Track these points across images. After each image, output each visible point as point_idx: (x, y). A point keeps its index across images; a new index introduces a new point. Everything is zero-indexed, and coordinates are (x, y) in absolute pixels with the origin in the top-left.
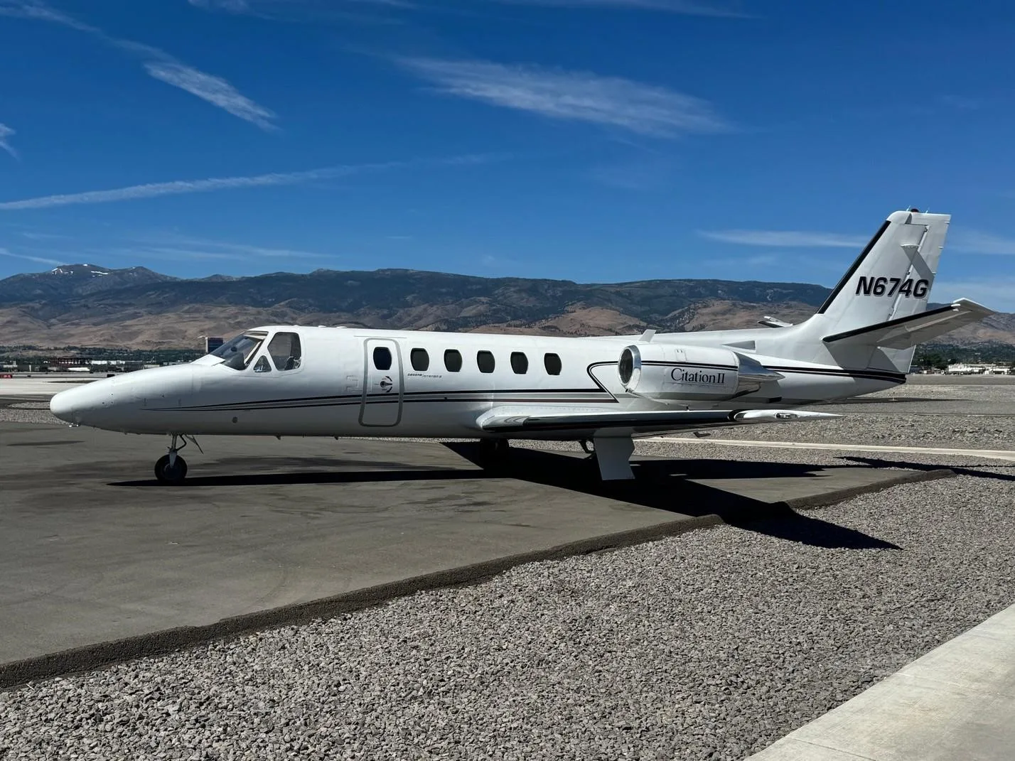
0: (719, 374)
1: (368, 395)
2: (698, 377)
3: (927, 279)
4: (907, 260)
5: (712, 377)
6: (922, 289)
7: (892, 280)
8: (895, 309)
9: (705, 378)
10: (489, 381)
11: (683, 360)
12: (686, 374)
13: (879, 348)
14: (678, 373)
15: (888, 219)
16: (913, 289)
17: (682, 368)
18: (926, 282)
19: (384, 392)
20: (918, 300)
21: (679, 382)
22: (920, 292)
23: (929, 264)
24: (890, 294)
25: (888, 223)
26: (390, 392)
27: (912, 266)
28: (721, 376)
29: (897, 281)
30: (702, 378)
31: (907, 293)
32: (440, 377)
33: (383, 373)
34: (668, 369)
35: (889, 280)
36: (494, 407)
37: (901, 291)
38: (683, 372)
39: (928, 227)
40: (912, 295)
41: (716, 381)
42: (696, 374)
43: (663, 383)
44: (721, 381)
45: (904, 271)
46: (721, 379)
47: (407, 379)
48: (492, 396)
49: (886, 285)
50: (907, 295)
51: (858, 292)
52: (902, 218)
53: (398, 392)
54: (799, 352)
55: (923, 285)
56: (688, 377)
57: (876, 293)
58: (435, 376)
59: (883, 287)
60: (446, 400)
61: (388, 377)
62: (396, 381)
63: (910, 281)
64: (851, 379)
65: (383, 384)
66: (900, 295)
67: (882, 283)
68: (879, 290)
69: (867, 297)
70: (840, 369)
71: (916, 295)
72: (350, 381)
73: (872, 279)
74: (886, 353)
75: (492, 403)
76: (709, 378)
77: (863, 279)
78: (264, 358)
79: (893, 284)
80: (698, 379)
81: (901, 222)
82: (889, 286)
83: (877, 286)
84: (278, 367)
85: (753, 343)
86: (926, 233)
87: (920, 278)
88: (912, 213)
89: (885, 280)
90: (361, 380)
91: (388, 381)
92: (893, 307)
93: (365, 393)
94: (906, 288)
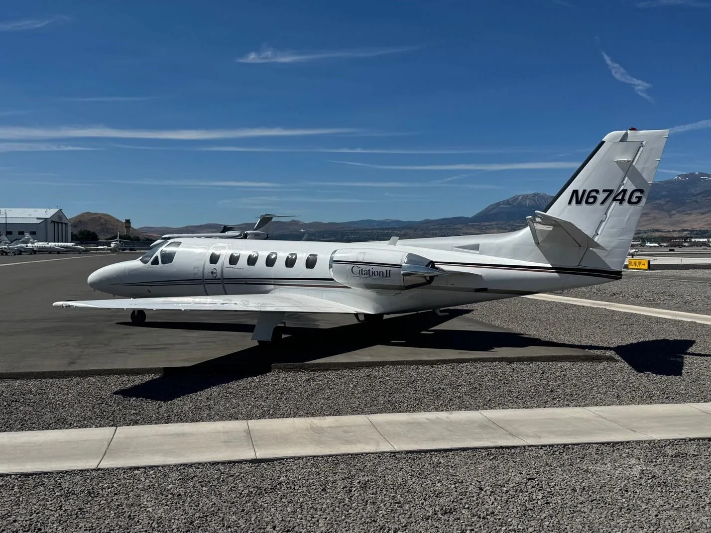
0: (387, 271)
1: (205, 279)
2: (371, 272)
3: (644, 189)
4: (622, 173)
5: (381, 273)
6: (636, 197)
7: (604, 191)
8: (608, 215)
9: (376, 273)
10: (272, 272)
11: (361, 260)
12: (362, 270)
13: (591, 249)
14: (356, 269)
15: (603, 140)
16: (627, 198)
17: (359, 266)
18: (642, 191)
19: (213, 278)
20: (632, 207)
21: (358, 275)
22: (634, 200)
23: (645, 176)
24: (602, 203)
25: (604, 142)
26: (217, 278)
27: (627, 178)
28: (388, 272)
29: (611, 191)
30: (373, 273)
31: (621, 201)
32: (243, 269)
33: (213, 266)
34: (349, 266)
35: (601, 191)
36: (274, 289)
37: (614, 199)
38: (360, 269)
39: (644, 143)
40: (626, 203)
41: (385, 275)
42: (369, 270)
43: (348, 276)
44: (388, 276)
45: (618, 182)
46: (388, 274)
47: (225, 270)
48: (272, 282)
49: (597, 196)
50: (621, 203)
51: (570, 203)
52: (615, 137)
53: (220, 277)
54: (515, 251)
55: (638, 194)
56: (363, 273)
57: (587, 202)
58: (240, 269)
59: (595, 198)
60: (246, 284)
61: (215, 269)
62: (219, 271)
63: (625, 191)
64: (556, 275)
65: (212, 273)
66: (614, 203)
67: (594, 194)
68: (591, 200)
69: (579, 206)
70: (549, 266)
71: (630, 202)
72: (195, 271)
73: (584, 191)
74: (598, 254)
75: (273, 286)
76: (379, 273)
77: (575, 192)
78: (157, 257)
79: (606, 194)
80: (371, 274)
81: (614, 141)
82: (601, 197)
83: (588, 197)
84: (163, 262)
85: (478, 245)
86: (641, 149)
87: (634, 188)
88: (629, 132)
89: (597, 191)
90: (201, 270)
91: (215, 271)
92: (606, 214)
93: (203, 278)
94: (620, 197)
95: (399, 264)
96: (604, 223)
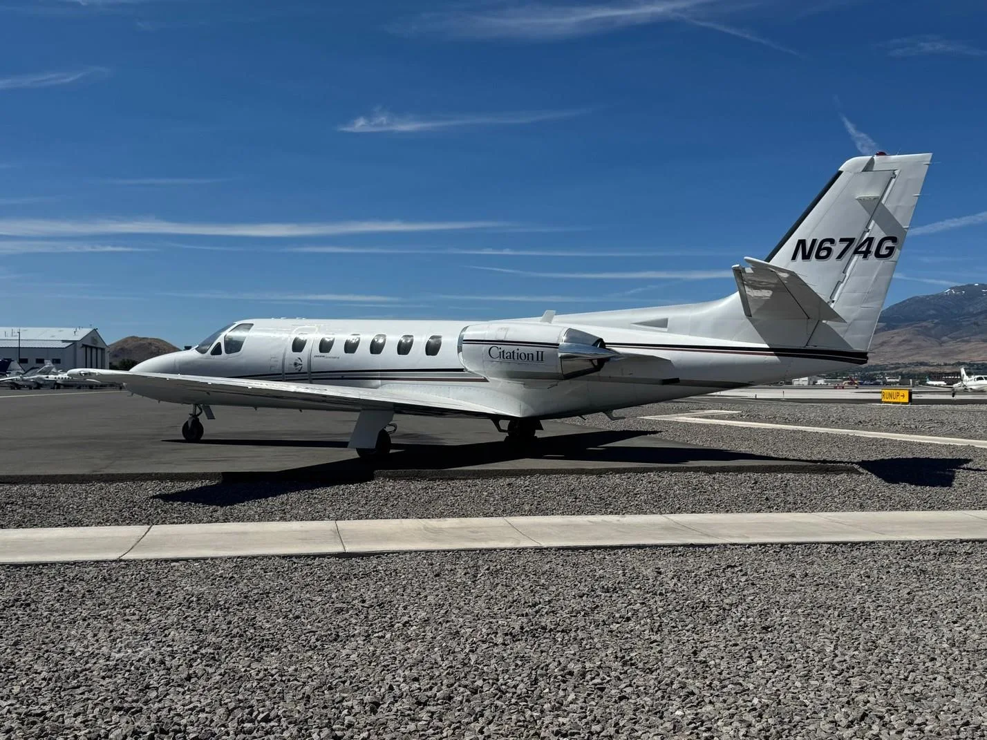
0: (538, 352)
1: (286, 374)
2: (516, 355)
3: (898, 237)
4: (866, 215)
5: (530, 356)
6: (887, 248)
7: (842, 240)
8: (848, 274)
9: (523, 355)
10: (378, 361)
11: (502, 338)
12: (503, 351)
13: (824, 321)
14: (495, 351)
15: (840, 169)
16: (873, 249)
17: (499, 346)
18: (894, 240)
19: (297, 371)
20: (881, 262)
21: (497, 360)
22: (884, 252)
23: (898, 217)
24: (839, 257)
25: (840, 173)
26: (302, 371)
27: (873, 222)
28: (540, 353)
29: (851, 241)
30: (519, 356)
31: (866, 254)
32: (338, 358)
33: (297, 354)
34: (486, 347)
35: (837, 240)
36: (382, 385)
37: (856, 252)
38: (499, 350)
39: (897, 173)
41: (535, 358)
42: (513, 352)
43: (483, 361)
44: (540, 359)
45: (861, 228)
46: (540, 357)
47: (314, 360)
48: (379, 375)
49: (832, 247)
50: (865, 257)
51: (794, 258)
52: (857, 165)
53: (306, 371)
54: (718, 327)
55: (889, 244)
56: (505, 356)
57: (818, 257)
58: (335, 358)
59: (829, 250)
60: (343, 378)
61: (299, 359)
62: (305, 362)
63: (870, 240)
64: (775, 358)
65: (296, 364)
66: (856, 257)
67: (827, 245)
68: (824, 253)
69: (806, 263)
70: (766, 346)
71: (878, 255)
72: (272, 362)
73: (814, 241)
74: (834, 329)
75: (380, 381)
76: (527, 356)
77: (802, 243)
78: (219, 345)
79: (844, 245)
80: (516, 357)
81: (856, 171)
82: (838, 248)
83: (820, 249)
84: (227, 352)
85: (665, 321)
86: (893, 180)
87: (883, 235)
88: (876, 157)
89: (832, 241)
90: (281, 361)
91: (299, 362)
92: (844, 272)
93: (283, 371)
94: (864, 249)
95: (555, 342)
96: (842, 285)
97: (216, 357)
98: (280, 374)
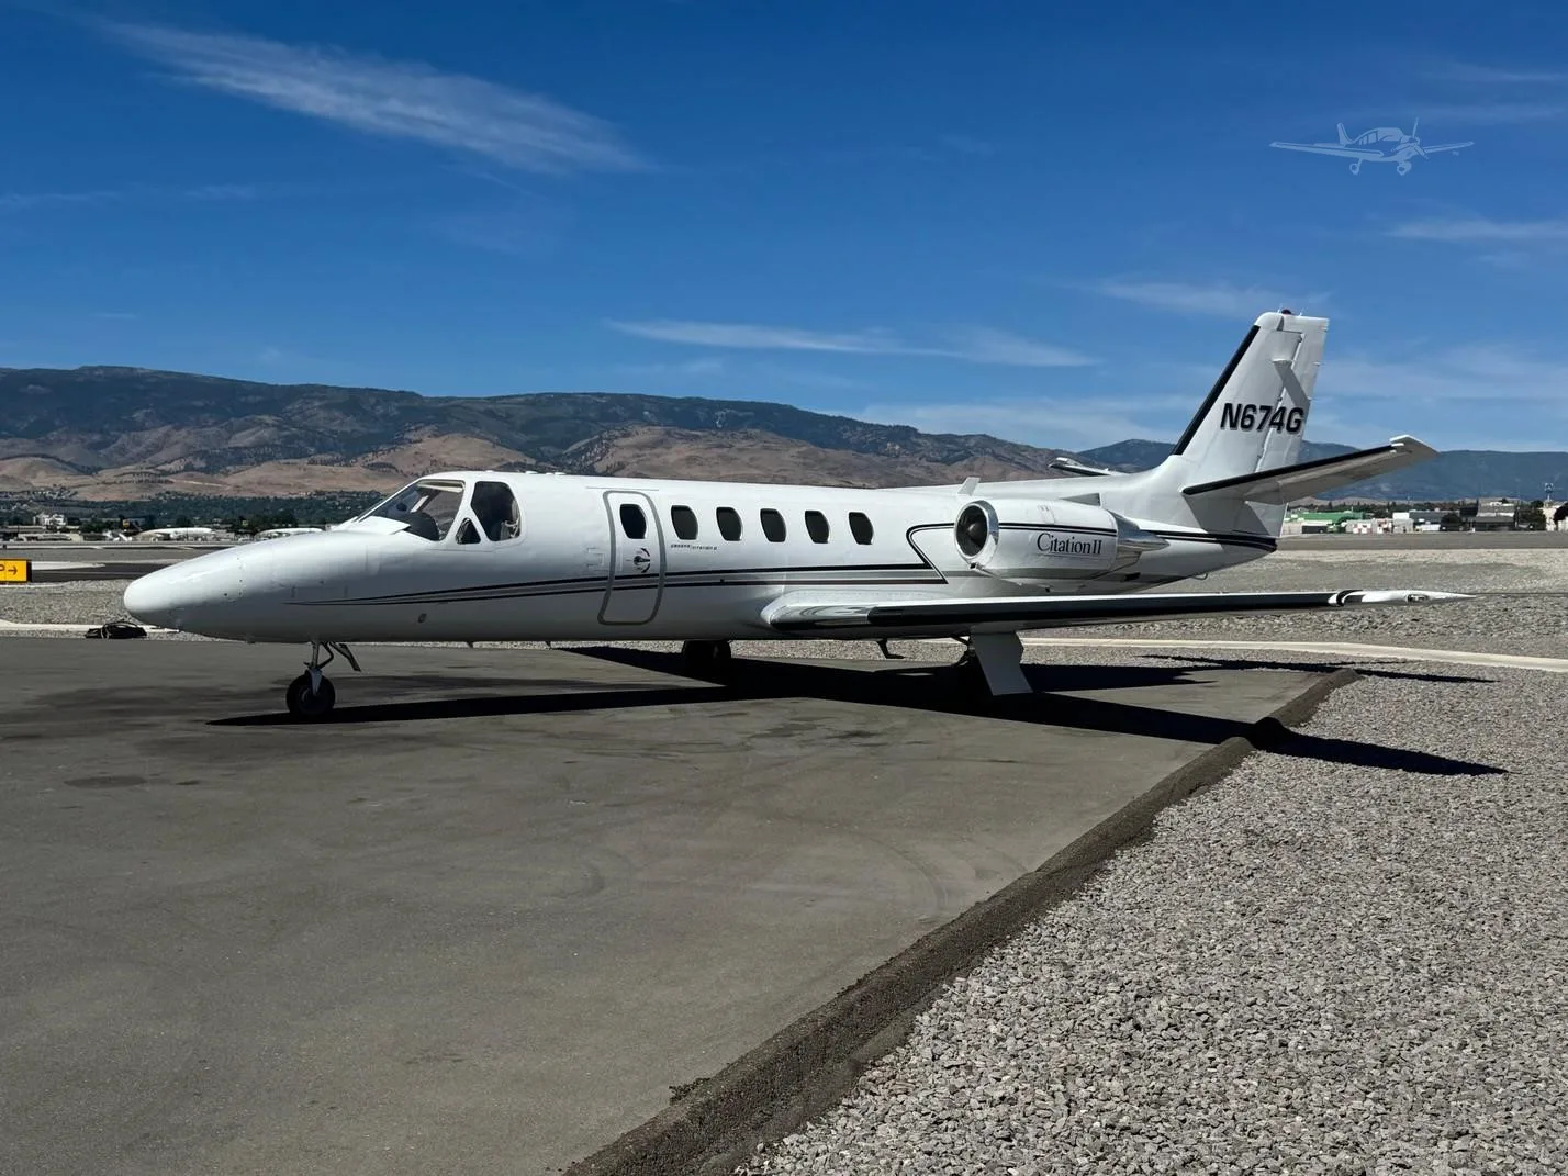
0: (1095, 542)
1: (617, 578)
2: (1070, 547)
3: (1302, 407)
4: (1279, 381)
5: (1087, 546)
6: (1296, 421)
7: (1262, 408)
8: (1265, 449)
9: (1079, 547)
10: (780, 553)
11: (1051, 521)
12: (1056, 541)
13: (1247, 502)
14: (1046, 540)
15: (1256, 324)
16: (1285, 421)
17: (1051, 533)
18: (1300, 411)
19: (639, 573)
20: (1292, 437)
21: (1047, 553)
22: (1293, 425)
23: (1304, 387)
24: (1260, 428)
25: (1256, 329)
26: (648, 572)
27: (1285, 390)
28: (1098, 543)
29: (1267, 409)
30: (1074, 548)
31: (1280, 427)
32: (715, 548)
33: (636, 543)
34: (1033, 535)
35: (1258, 407)
36: (785, 593)
37: (1272, 424)
38: (1052, 539)
39: (1303, 335)
40: (1284, 430)
42: (1068, 542)
44: (1097, 551)
45: (1275, 396)
46: (1097, 549)
47: (670, 552)
48: (784, 576)
49: (1255, 416)
50: (1279, 429)
51: (1223, 425)
52: (1273, 322)
53: (658, 572)
54: (1155, 507)
55: (1297, 416)
56: (1058, 546)
57: (1243, 426)
58: (707, 548)
59: (1251, 418)
60: (722, 583)
61: (644, 550)
62: (654, 555)
63: (1283, 410)
65: (637, 560)
66: (1271, 429)
67: (1250, 412)
68: (1247, 422)
69: (1233, 432)
70: (1202, 531)
71: (1290, 430)
72: (591, 556)
73: (1240, 406)
74: (1254, 509)
75: (783, 586)
76: (1083, 546)
77: (1228, 407)
78: (467, 523)
79: (1263, 414)
80: (1070, 550)
81: (1272, 328)
82: (1259, 416)
83: (1244, 417)
85: (1097, 496)
86: (1300, 344)
87: (1294, 406)
88: (1285, 316)
89: (1253, 407)
90: (608, 554)
91: (644, 556)
92: (1263, 446)
93: (612, 572)
94: (1278, 420)
95: (1110, 528)
96: (1261, 460)
97: (469, 546)
98: (605, 578)
